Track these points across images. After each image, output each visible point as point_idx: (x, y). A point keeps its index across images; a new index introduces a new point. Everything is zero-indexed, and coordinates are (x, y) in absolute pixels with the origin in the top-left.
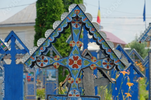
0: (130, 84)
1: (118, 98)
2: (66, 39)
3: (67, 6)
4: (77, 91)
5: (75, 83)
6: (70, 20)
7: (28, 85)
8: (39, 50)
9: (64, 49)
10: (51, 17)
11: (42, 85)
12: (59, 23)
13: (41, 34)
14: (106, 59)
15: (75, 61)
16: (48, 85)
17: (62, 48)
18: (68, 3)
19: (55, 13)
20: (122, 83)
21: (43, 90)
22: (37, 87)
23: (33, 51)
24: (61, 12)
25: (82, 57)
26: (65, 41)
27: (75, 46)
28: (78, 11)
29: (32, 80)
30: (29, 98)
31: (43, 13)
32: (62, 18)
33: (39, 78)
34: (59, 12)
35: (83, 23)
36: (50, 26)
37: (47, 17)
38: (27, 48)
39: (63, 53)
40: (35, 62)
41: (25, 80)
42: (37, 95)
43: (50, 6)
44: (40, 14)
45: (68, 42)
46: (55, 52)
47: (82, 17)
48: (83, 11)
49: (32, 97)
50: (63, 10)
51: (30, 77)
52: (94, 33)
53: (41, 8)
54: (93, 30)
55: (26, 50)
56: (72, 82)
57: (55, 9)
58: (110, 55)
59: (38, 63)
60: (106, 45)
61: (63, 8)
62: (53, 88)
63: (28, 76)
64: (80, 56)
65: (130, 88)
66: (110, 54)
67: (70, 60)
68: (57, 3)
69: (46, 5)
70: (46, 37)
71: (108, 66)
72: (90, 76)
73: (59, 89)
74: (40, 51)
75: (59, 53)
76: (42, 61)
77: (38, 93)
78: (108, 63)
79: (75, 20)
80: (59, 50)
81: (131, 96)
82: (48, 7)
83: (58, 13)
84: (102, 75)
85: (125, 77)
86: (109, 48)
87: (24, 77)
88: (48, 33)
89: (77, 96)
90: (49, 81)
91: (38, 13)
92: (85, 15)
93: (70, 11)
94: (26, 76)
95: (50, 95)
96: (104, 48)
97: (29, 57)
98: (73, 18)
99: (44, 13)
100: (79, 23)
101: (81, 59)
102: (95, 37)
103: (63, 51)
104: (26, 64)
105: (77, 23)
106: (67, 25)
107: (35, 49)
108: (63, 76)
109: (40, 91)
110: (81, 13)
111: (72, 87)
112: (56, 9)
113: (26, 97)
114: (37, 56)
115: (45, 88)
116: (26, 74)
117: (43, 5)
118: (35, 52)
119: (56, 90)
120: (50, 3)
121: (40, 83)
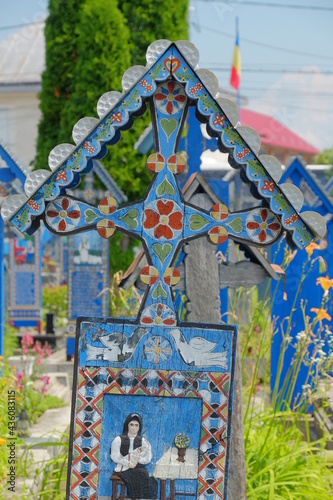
0: (328, 283)
1: (289, 322)
2: (133, 137)
3: (139, 34)
4: (166, 309)
5: (161, 283)
6: (148, 88)
7: (17, 274)
8: (55, 181)
9: (127, 167)
10: (90, 67)
11: (58, 274)
12: (117, 100)
13: (59, 120)
14: (257, 212)
15: (162, 217)
16: (78, 278)
17: (121, 163)
18: (143, 23)
19: (103, 55)
20: (304, 277)
21: (61, 291)
22: (44, 280)
23: (36, 183)
24: (120, 52)
25: (185, 203)
26: (133, 144)
27: (165, 171)
28: (175, 63)
29: (30, 258)
30: (21, 314)
31: (65, 55)
32: (126, 83)
33: (50, 253)
34: (115, 52)
35: (189, 99)
36: (86, 96)
37: (77, 67)
38: (16, 165)
39: (123, 178)
40: (42, 216)
41: (8, 260)
42: (44, 305)
43: (88, 35)
44: (55, 58)
45: (139, 147)
46: (101, 176)
47: (188, 82)
48: (191, 63)
49: (27, 311)
50: (125, 46)
51: (22, 249)
52: (223, 131)
53: (59, 39)
54: (218, 123)
55: (13, 170)
56: (153, 280)
57: (101, 44)
58: (269, 199)
59: (50, 220)
60: (259, 167)
61: (126, 42)
62: (93, 285)
63: (18, 246)
64: (180, 201)
65: (326, 293)
66: (271, 197)
67: (148, 212)
68: (108, 26)
69: (74, 29)
70: (75, 140)
71: (263, 232)
72: (207, 256)
73: (112, 291)
74: (57, 184)
75: (111, 179)
76: (63, 215)
77: (47, 299)
78: (264, 225)
79: (164, 90)
80: (113, 170)
81: (329, 319)
82: (80, 37)
83: (110, 57)
84: (243, 253)
85: (313, 261)
86: (267, 178)
87: (6, 250)
88: (83, 130)
89: (166, 322)
90: (82, 264)
91: (50, 55)
92: (197, 76)
93: (150, 63)
94: (12, 248)
95: (86, 319)
96: (251, 179)
97: (22, 203)
98: (158, 83)
99: (69, 54)
100: (176, 98)
101: (181, 211)
102: (224, 143)
103: (124, 174)
104: (13, 222)
105: (170, 98)
106: (140, 105)
107: (40, 178)
108: (125, 250)
109: (52, 295)
110: (184, 70)
111: (153, 295)
112: (104, 43)
113: (9, 311)
114: (47, 199)
115: (70, 284)
116: (12, 240)
117: (65, 30)
118: (41, 188)
119: (102, 296)
120: (86, 24)
121: (52, 269)
